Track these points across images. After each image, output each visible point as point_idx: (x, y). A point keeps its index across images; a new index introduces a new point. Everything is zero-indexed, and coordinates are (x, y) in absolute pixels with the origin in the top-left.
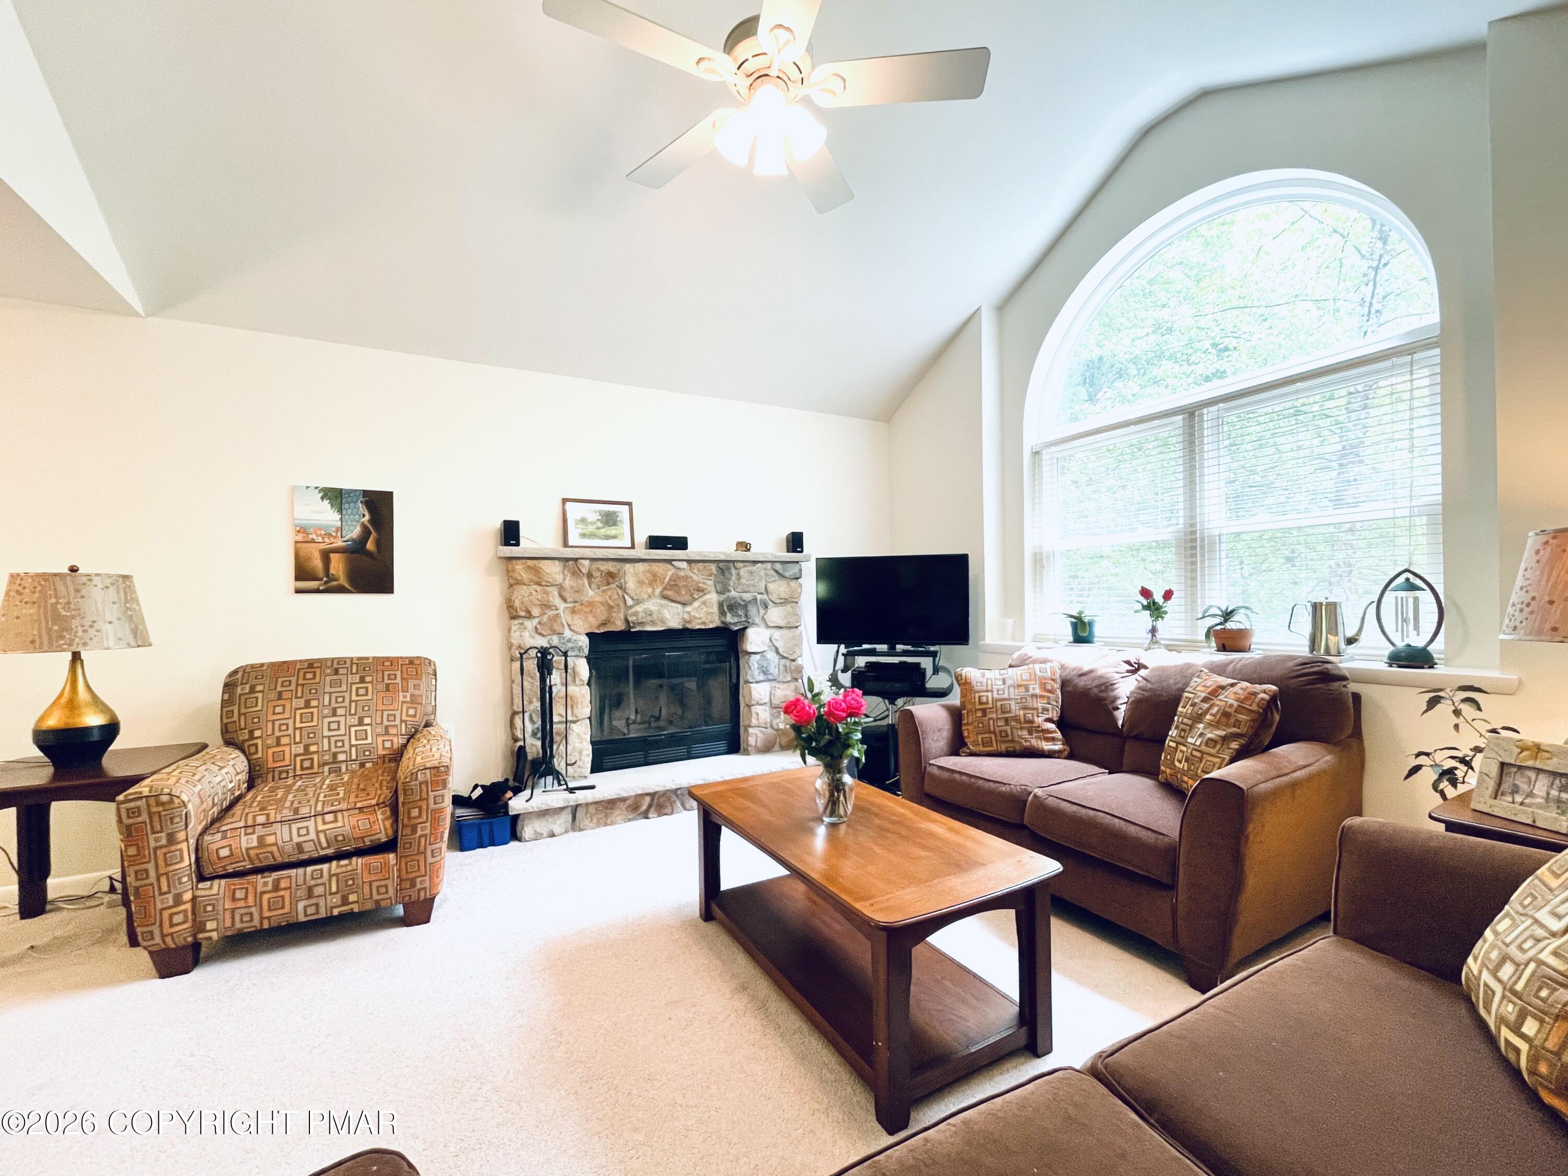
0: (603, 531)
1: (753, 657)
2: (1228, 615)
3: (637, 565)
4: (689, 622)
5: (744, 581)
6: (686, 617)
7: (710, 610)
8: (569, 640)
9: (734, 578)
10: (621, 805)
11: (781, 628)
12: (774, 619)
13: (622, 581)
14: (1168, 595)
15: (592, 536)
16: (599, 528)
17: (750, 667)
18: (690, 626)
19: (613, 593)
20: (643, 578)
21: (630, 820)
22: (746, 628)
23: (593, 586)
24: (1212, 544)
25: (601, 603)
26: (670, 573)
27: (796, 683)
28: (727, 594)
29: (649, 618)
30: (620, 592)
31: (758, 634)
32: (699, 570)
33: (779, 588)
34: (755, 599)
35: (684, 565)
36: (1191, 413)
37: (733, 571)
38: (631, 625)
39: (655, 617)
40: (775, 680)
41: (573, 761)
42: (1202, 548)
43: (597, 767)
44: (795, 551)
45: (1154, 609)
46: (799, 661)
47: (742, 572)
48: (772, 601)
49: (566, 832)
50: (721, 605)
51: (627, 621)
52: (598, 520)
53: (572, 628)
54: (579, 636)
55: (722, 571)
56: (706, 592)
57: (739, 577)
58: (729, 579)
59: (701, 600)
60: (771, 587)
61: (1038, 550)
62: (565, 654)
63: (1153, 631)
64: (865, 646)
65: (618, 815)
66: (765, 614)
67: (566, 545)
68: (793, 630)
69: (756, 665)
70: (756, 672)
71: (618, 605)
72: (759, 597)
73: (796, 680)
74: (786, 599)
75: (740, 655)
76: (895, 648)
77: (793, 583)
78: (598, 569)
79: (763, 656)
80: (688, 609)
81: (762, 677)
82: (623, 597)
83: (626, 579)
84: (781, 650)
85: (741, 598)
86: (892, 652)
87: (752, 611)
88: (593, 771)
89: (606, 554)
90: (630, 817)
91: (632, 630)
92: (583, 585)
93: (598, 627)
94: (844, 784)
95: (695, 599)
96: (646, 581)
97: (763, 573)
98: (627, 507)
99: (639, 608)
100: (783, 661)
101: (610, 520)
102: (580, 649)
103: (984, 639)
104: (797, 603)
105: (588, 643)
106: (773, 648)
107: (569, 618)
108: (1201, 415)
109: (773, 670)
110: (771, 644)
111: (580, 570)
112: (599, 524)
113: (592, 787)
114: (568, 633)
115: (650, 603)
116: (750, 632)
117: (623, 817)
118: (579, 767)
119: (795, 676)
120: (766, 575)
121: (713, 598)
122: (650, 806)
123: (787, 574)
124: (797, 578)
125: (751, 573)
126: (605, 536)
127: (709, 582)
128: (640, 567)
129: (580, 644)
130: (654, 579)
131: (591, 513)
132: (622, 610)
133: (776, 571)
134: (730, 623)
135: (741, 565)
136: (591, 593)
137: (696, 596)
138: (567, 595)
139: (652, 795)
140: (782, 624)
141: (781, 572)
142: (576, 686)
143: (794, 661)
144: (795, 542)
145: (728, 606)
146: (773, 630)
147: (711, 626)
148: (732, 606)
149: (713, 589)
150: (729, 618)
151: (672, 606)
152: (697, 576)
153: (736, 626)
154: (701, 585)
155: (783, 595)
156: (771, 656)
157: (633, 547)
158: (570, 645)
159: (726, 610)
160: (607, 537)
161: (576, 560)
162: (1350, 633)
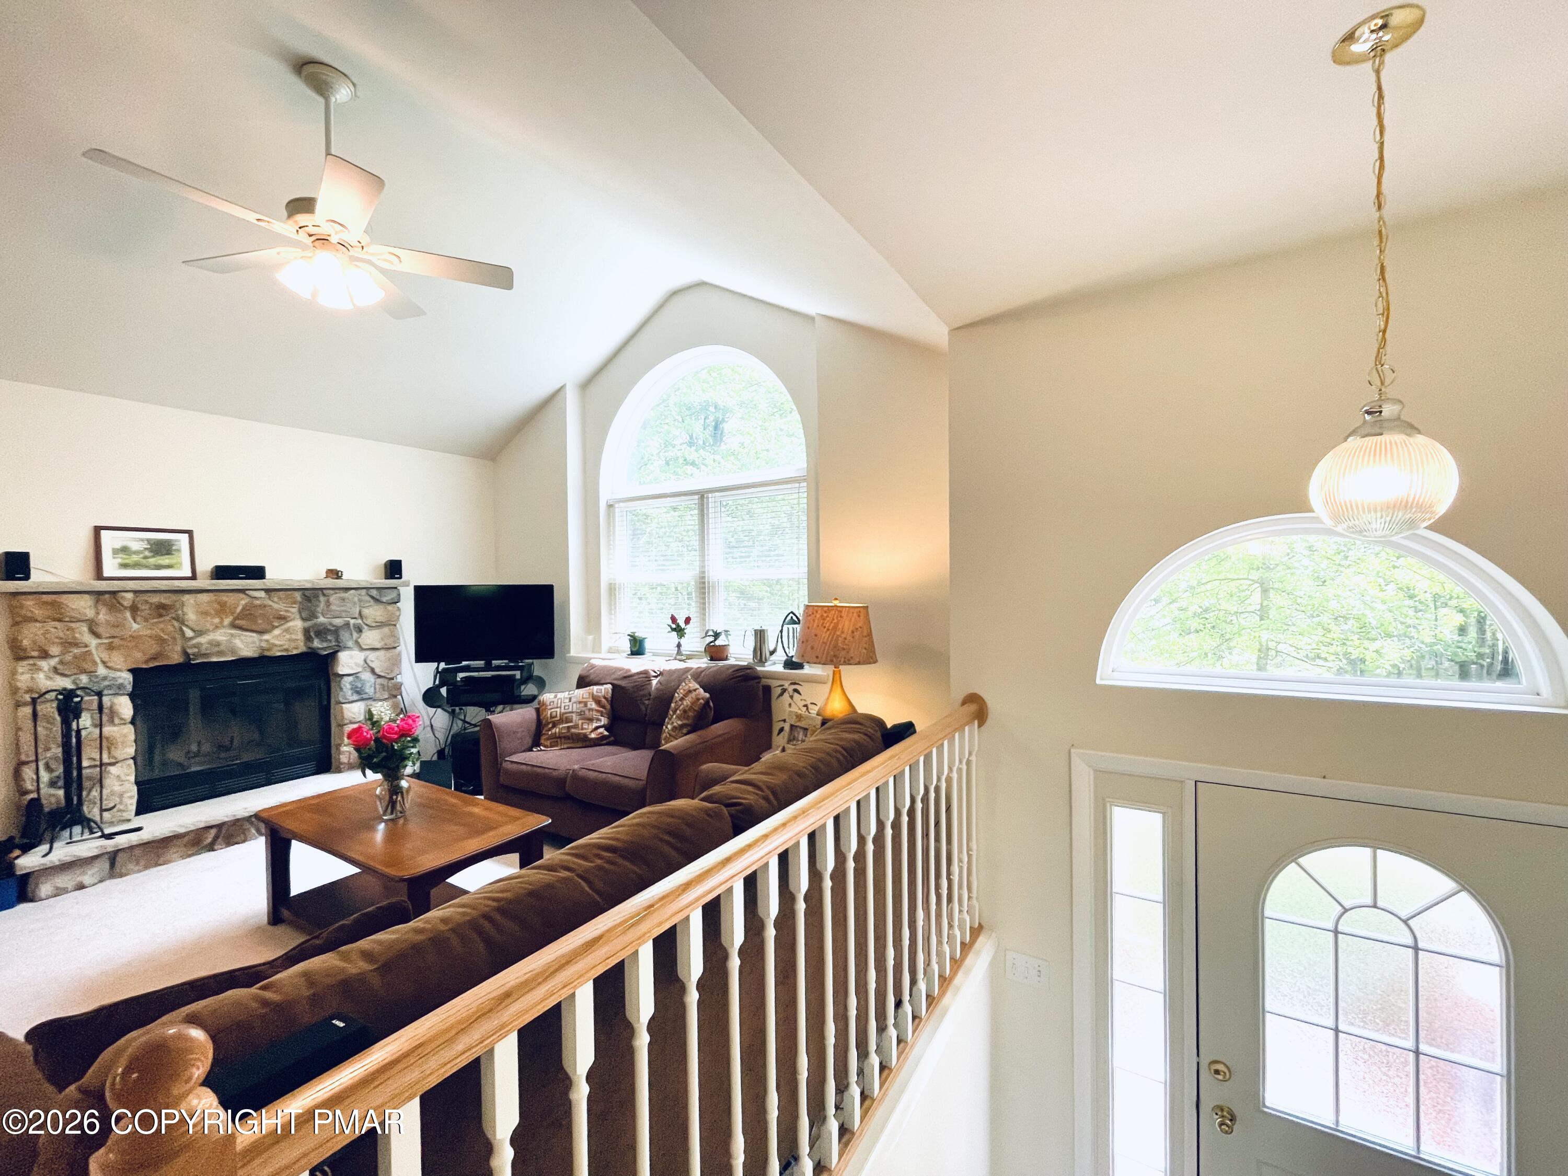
0: (152, 561)
1: (346, 679)
2: (717, 635)
3: (199, 595)
4: (268, 650)
5: (333, 607)
6: (264, 644)
7: (294, 637)
8: (105, 678)
9: (322, 605)
10: (179, 842)
11: (377, 649)
12: (369, 642)
13: (180, 612)
14: (688, 621)
15: (136, 565)
16: (146, 558)
17: (341, 689)
18: (267, 654)
19: (166, 627)
20: (206, 608)
21: (190, 856)
22: (337, 651)
23: (139, 619)
24: (714, 587)
25: (150, 637)
26: (243, 602)
27: (394, 700)
28: (315, 621)
29: (217, 649)
30: (176, 624)
31: (351, 657)
32: (280, 599)
33: (374, 613)
34: (348, 624)
35: (262, 594)
36: (702, 495)
37: (322, 598)
38: (191, 657)
39: (222, 648)
40: (370, 698)
41: (111, 805)
42: (709, 589)
43: (143, 808)
44: (392, 577)
45: (679, 631)
46: (399, 679)
47: (332, 599)
48: (367, 625)
49: (101, 881)
50: (306, 632)
51: (185, 653)
52: (146, 549)
53: (110, 664)
54: (118, 674)
55: (307, 599)
56: (289, 619)
57: (328, 604)
58: (317, 606)
59: (283, 627)
60: (366, 612)
61: (612, 581)
62: (100, 694)
63: (679, 646)
64: (464, 663)
65: (172, 852)
66: (359, 638)
67: (99, 575)
68: (390, 651)
69: (348, 686)
70: (350, 692)
71: (174, 638)
72: (352, 622)
73: (395, 696)
74: (382, 622)
75: (332, 677)
76: (491, 664)
77: (390, 608)
78: (147, 602)
79: (357, 677)
80: (266, 637)
81: (355, 697)
82: (181, 630)
83: (185, 610)
84: (377, 671)
85: (331, 624)
86: (488, 667)
87: (344, 636)
88: (139, 812)
89: (157, 586)
90: (190, 853)
91: (192, 662)
92: (125, 619)
93: (147, 662)
94: (401, 788)
95: (275, 627)
96: (213, 612)
97: (356, 599)
98: (187, 535)
99: (203, 640)
100: (379, 681)
101: (162, 549)
102: (121, 687)
103: (569, 652)
104: (395, 625)
105: (131, 680)
106: (368, 669)
107: (105, 656)
108: (708, 498)
109: (369, 690)
110: (366, 665)
111: (119, 603)
112: (147, 553)
113: (139, 829)
114: (102, 671)
115: (217, 634)
116: (343, 656)
117: (179, 854)
118: (120, 811)
119: (394, 693)
120: (360, 601)
121: (297, 624)
122: (216, 838)
123: (384, 599)
124: (396, 603)
125: (343, 599)
126: (155, 566)
127: (293, 610)
128: (204, 597)
129: (120, 681)
130: (222, 610)
131: (136, 542)
132: (179, 642)
133: (372, 597)
134: (319, 649)
135: (332, 592)
136: (135, 626)
137: (276, 624)
138: (101, 630)
139: (220, 826)
140: (378, 645)
141: (378, 597)
142: (115, 725)
143: (392, 679)
144: (394, 569)
145: (315, 632)
146: (368, 653)
147: (295, 652)
148: (321, 632)
149: (298, 616)
150: (317, 644)
151: (246, 636)
152: (277, 605)
153: (326, 651)
154: (282, 613)
155: (379, 619)
156: (367, 676)
157: (194, 577)
158: (106, 683)
159: (313, 636)
160: (159, 567)
161: (114, 593)
162: (772, 649)
